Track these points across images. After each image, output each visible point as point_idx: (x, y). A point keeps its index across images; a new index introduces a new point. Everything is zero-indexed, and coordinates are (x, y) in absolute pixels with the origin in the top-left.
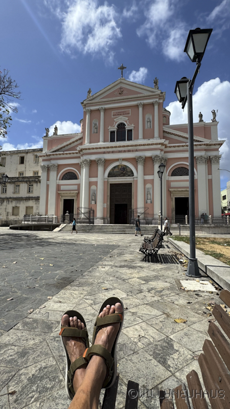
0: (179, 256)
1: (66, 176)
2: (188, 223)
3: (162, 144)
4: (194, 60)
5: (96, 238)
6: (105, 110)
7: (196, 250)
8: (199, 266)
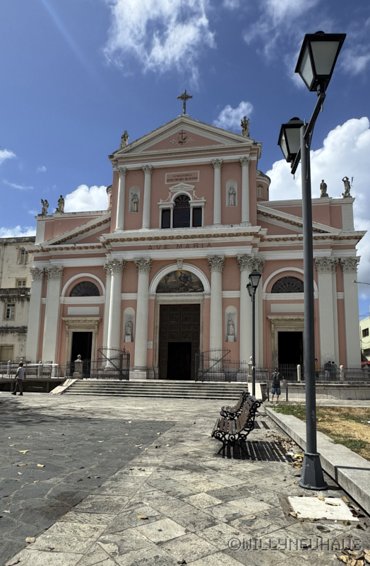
0: (285, 445)
1: (79, 289)
2: (302, 378)
3: (255, 235)
4: (313, 88)
5: (130, 407)
6: (153, 170)
7: (318, 433)
8: (324, 467)
